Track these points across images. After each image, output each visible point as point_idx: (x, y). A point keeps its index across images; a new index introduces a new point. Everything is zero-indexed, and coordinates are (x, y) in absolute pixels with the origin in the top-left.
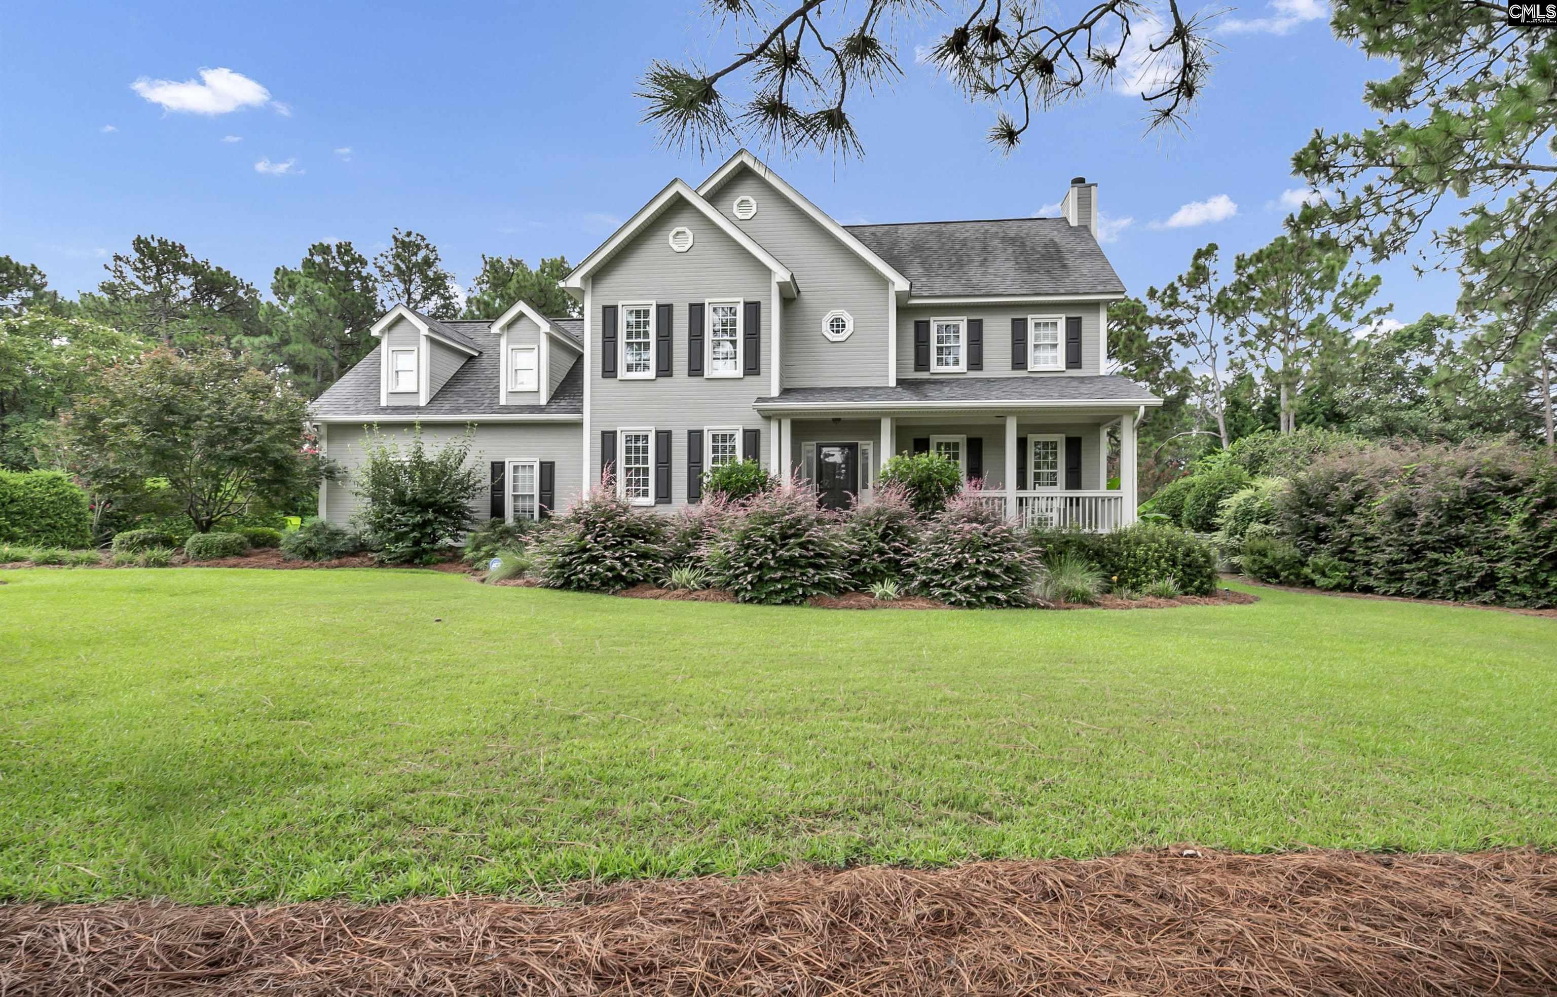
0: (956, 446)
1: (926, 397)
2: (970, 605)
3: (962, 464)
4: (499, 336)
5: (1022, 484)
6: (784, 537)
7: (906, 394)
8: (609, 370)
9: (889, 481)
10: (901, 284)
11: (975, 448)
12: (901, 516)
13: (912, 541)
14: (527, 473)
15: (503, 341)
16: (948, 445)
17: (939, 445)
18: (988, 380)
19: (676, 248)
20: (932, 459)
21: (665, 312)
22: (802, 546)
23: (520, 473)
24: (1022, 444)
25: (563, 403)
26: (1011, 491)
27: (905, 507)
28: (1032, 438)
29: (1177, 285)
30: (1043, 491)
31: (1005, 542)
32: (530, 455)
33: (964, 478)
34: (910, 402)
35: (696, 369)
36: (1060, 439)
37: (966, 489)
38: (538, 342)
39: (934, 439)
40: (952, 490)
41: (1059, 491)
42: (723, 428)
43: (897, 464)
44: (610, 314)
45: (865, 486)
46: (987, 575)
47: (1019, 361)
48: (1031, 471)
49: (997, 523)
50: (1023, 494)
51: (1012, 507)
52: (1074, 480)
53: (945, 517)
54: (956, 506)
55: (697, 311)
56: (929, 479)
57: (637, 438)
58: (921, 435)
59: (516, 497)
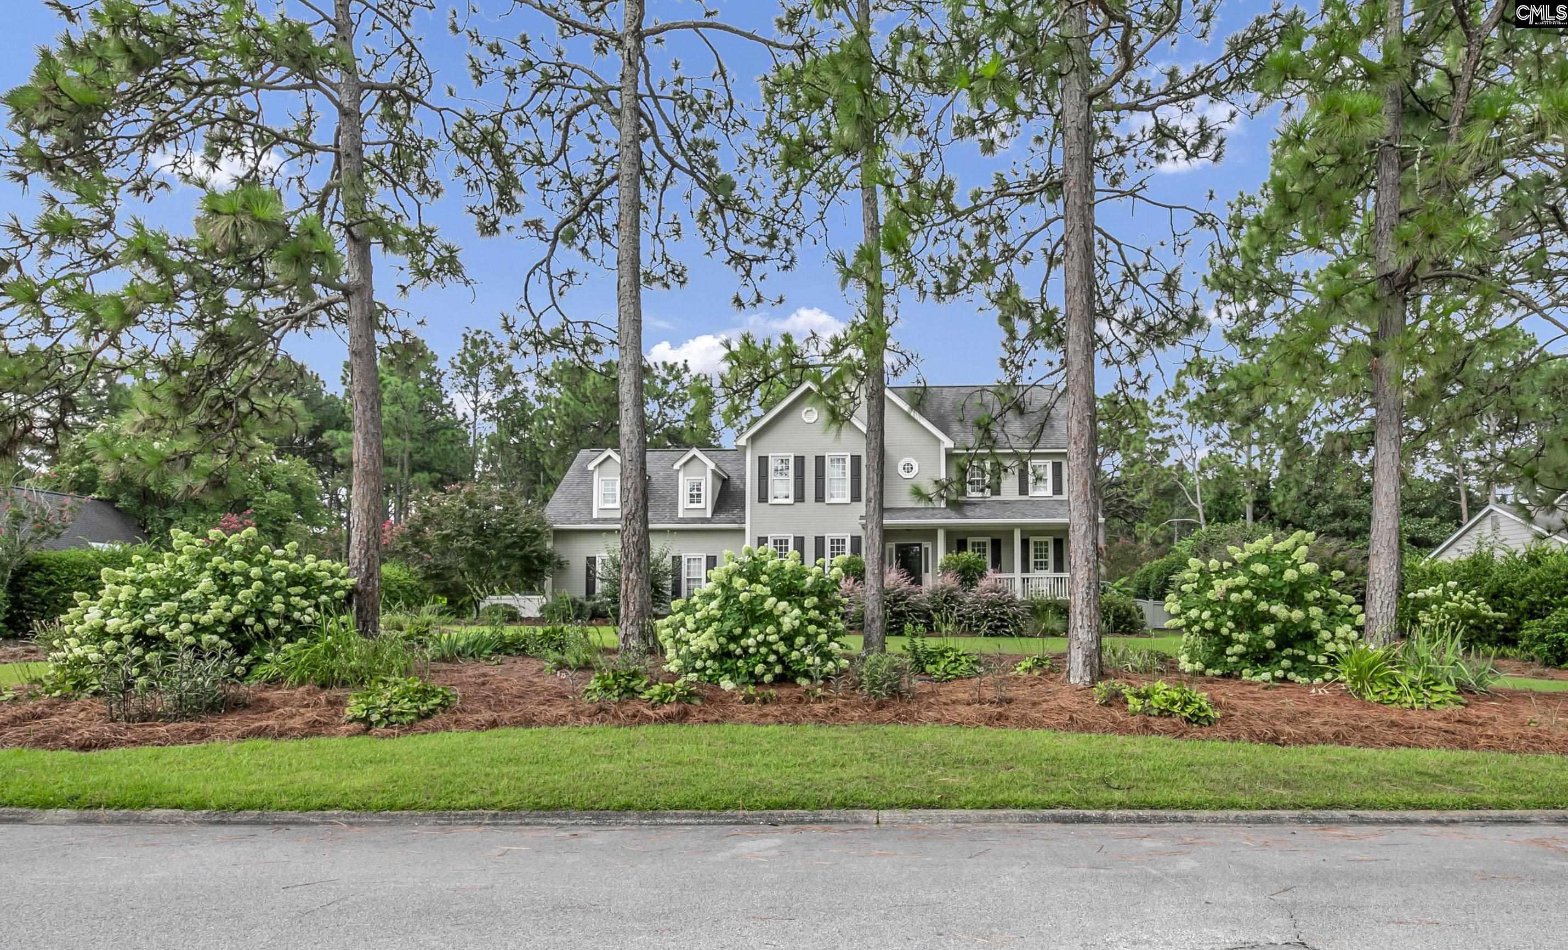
0: (984, 544)
1: (966, 517)
2: (992, 635)
3: (988, 559)
4: (678, 471)
5: (1025, 568)
6: (896, 601)
7: (953, 514)
8: (763, 498)
9: (945, 569)
10: (948, 443)
11: (996, 544)
12: (955, 590)
13: (960, 603)
14: (697, 563)
15: (681, 475)
16: (979, 544)
17: (974, 544)
18: (1004, 503)
19: (807, 420)
20: (969, 555)
21: (800, 461)
22: (906, 605)
23: (692, 564)
24: (1025, 543)
25: (722, 516)
26: (1018, 574)
27: (956, 585)
28: (1032, 539)
29: (1164, 396)
30: (1039, 574)
31: (1011, 602)
32: (701, 551)
33: (989, 567)
34: (955, 521)
35: (820, 497)
36: (1050, 539)
37: (990, 572)
38: (705, 474)
39: (970, 540)
40: (982, 575)
41: (1049, 573)
42: (836, 535)
43: (949, 559)
44: (763, 461)
45: (927, 571)
46: (1001, 620)
47: (1023, 490)
48: (1032, 560)
49: (1006, 592)
50: (1026, 575)
51: (1018, 585)
52: (1059, 567)
53: (978, 590)
54: (983, 583)
55: (820, 461)
56: (969, 568)
57: (781, 541)
58: (962, 537)
59: (688, 580)
